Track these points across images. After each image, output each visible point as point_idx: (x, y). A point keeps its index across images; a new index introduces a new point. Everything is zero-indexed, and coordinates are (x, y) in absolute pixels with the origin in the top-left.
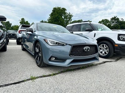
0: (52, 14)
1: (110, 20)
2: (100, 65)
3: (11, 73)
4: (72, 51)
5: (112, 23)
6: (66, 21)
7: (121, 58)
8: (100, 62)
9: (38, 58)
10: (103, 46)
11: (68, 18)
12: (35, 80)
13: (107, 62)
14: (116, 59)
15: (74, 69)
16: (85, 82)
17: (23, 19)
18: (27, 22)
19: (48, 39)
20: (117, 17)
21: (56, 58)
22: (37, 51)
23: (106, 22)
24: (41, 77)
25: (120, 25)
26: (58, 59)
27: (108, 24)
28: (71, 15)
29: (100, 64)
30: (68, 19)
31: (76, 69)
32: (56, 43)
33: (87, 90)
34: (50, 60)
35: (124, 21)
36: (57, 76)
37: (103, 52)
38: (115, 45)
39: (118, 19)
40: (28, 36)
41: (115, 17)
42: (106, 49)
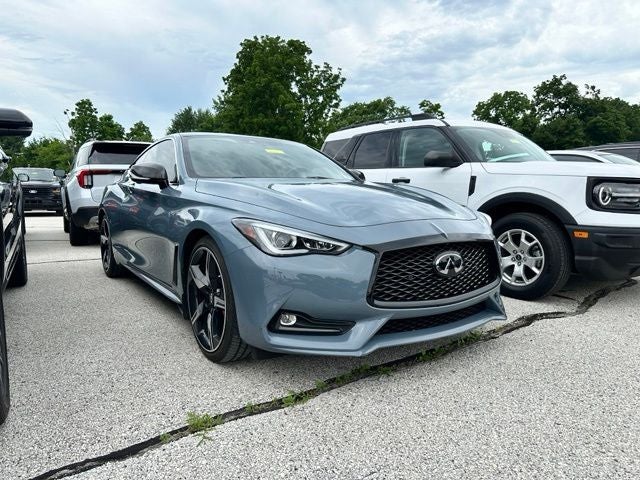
0: (236, 72)
1: (531, 96)
2: (508, 335)
3: (87, 403)
4: (382, 280)
5: (543, 108)
6: (308, 108)
7: (603, 293)
8: (509, 321)
9: (210, 316)
10: (516, 239)
11: (321, 93)
12: (211, 433)
13: (542, 316)
14: (582, 300)
15: (389, 365)
16: (455, 427)
17: (84, 106)
18: (109, 118)
19: (258, 225)
20: (569, 80)
21: (304, 318)
22: (200, 285)
23: (510, 106)
24: (237, 414)
25: (581, 117)
26: (312, 323)
27: (521, 116)
28: (337, 77)
29: (509, 329)
30: (321, 99)
31: (397, 363)
32: (301, 243)
33: (472, 468)
34: (273, 327)
35: (602, 97)
36: (314, 403)
37: (519, 270)
38: (577, 234)
39: (571, 89)
40: (131, 201)
41: (556, 81)
42: (532, 252)
